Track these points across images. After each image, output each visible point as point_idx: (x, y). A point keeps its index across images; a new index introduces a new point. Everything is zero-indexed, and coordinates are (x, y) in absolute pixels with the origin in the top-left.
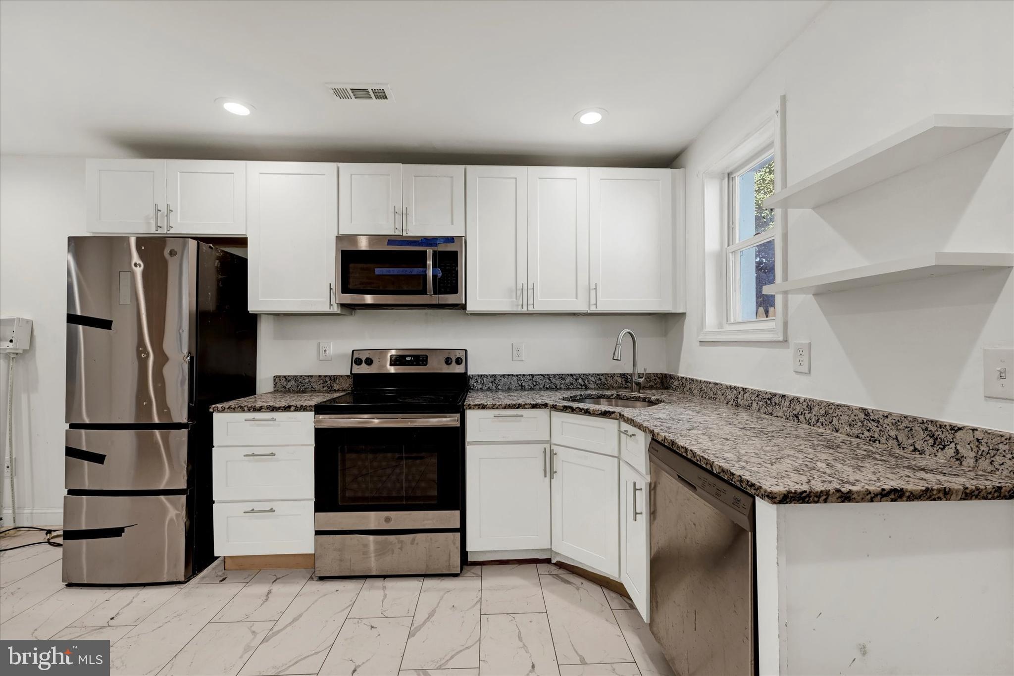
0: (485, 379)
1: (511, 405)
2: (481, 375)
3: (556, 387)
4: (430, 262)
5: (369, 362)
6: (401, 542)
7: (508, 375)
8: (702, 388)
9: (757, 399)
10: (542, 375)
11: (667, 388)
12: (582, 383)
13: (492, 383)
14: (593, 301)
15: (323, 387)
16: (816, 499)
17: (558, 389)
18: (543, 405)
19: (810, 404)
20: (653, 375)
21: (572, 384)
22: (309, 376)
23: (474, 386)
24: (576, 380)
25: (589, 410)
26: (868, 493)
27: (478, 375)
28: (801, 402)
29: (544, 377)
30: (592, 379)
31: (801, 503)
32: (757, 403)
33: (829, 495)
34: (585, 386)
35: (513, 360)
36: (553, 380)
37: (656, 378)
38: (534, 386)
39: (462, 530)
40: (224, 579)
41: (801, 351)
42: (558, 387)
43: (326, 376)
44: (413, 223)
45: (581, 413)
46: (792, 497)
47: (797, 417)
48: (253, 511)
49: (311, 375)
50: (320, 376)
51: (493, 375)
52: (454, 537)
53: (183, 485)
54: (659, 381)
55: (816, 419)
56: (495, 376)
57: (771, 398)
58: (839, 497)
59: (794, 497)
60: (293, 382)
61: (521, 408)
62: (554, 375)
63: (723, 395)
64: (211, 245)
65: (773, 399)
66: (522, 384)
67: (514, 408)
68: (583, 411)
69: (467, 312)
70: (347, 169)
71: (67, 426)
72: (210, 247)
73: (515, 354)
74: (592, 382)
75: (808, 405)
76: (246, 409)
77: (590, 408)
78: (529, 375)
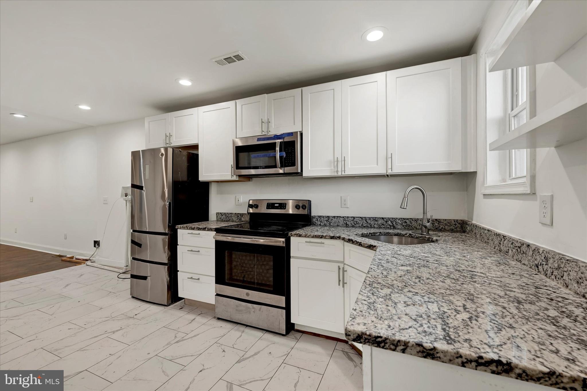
0: (322, 219)
1: (317, 236)
2: (320, 216)
3: (371, 226)
4: (278, 149)
5: (256, 206)
6: (253, 308)
7: (337, 217)
8: (481, 233)
9: (512, 246)
10: (361, 218)
11: (464, 232)
12: (391, 224)
13: (327, 221)
14: (390, 167)
15: (237, 219)
16: (393, 347)
17: (372, 227)
18: (338, 237)
19: (546, 256)
20: (453, 221)
21: (383, 225)
22: (231, 213)
23: (315, 222)
24: (386, 222)
25: (361, 244)
26: (458, 356)
27: (318, 216)
28: (540, 253)
29: (362, 219)
30: (399, 222)
31: (376, 347)
32: (512, 250)
33: (408, 346)
34: (393, 226)
35: (341, 207)
36: (369, 221)
37: (456, 223)
38: (355, 224)
39: (288, 308)
40: (182, 308)
41: (545, 203)
42: (372, 226)
43: (238, 214)
44: (272, 127)
45: (357, 245)
46: (366, 339)
47: (538, 267)
48: (191, 278)
49: (232, 213)
50: (236, 213)
51: (328, 216)
52: (282, 312)
53: (166, 261)
54: (459, 226)
55: (551, 271)
56: (328, 217)
57: (521, 246)
58: (420, 351)
59: (369, 340)
60: (224, 216)
61: (323, 238)
62: (370, 218)
63: (492, 240)
64: (180, 150)
65: (522, 247)
66: (346, 223)
67: (319, 238)
68: (358, 244)
69: (303, 177)
70: (240, 102)
71: (132, 231)
72: (180, 151)
73: (343, 203)
74: (399, 224)
75: (545, 257)
76: (189, 228)
77: (362, 242)
78: (352, 217)
